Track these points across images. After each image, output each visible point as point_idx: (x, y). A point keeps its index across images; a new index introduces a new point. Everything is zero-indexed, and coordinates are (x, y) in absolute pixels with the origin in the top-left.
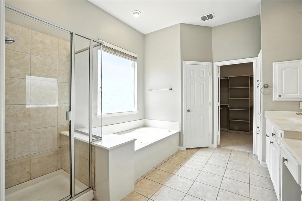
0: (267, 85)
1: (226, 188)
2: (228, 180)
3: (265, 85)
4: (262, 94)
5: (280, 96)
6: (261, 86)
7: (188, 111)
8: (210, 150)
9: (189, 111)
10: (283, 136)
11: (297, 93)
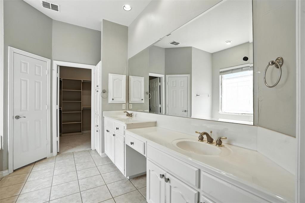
0: (104, 90)
1: (86, 187)
2: (83, 180)
3: (103, 90)
4: (101, 97)
5: (113, 99)
6: (100, 91)
7: (16, 117)
8: (50, 160)
9: (18, 117)
10: (126, 128)
11: (122, 98)
